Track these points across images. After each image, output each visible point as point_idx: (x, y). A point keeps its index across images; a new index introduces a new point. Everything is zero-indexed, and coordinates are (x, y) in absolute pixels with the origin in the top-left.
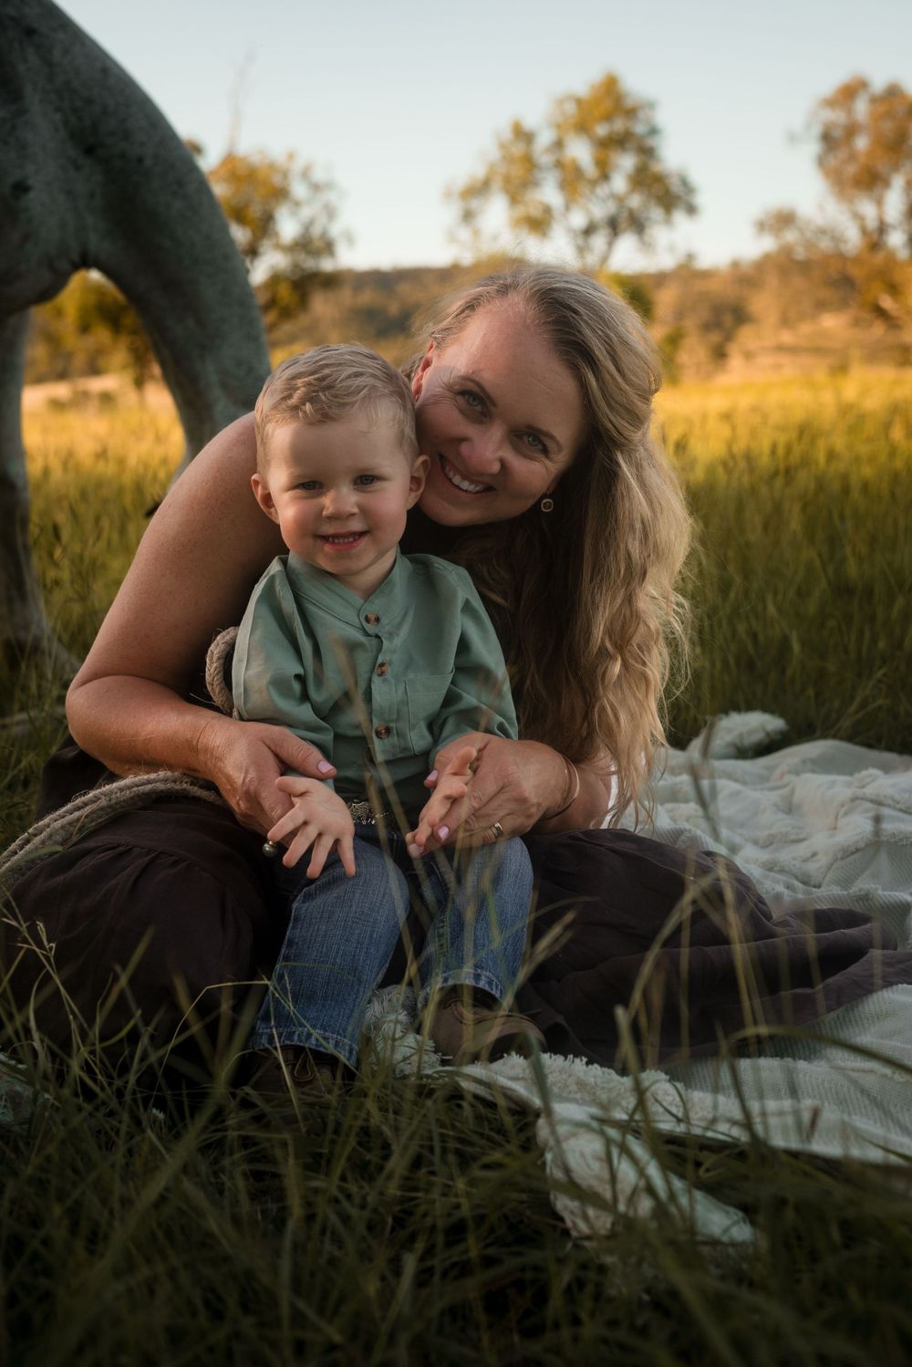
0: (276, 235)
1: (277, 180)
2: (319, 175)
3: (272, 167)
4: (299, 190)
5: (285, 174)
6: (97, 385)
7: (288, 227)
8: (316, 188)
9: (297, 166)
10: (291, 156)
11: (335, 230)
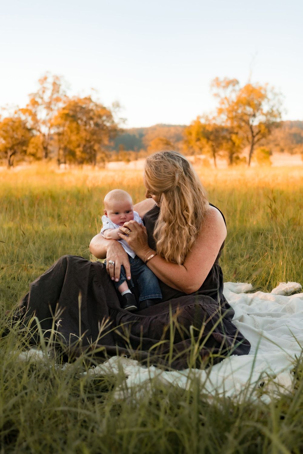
0: (262, 110)
1: (263, 92)
2: (276, 90)
3: (261, 88)
4: (270, 95)
5: (266, 91)
6: (202, 157)
7: (265, 108)
8: (275, 95)
9: (269, 88)
10: (267, 84)
11: (281, 109)
